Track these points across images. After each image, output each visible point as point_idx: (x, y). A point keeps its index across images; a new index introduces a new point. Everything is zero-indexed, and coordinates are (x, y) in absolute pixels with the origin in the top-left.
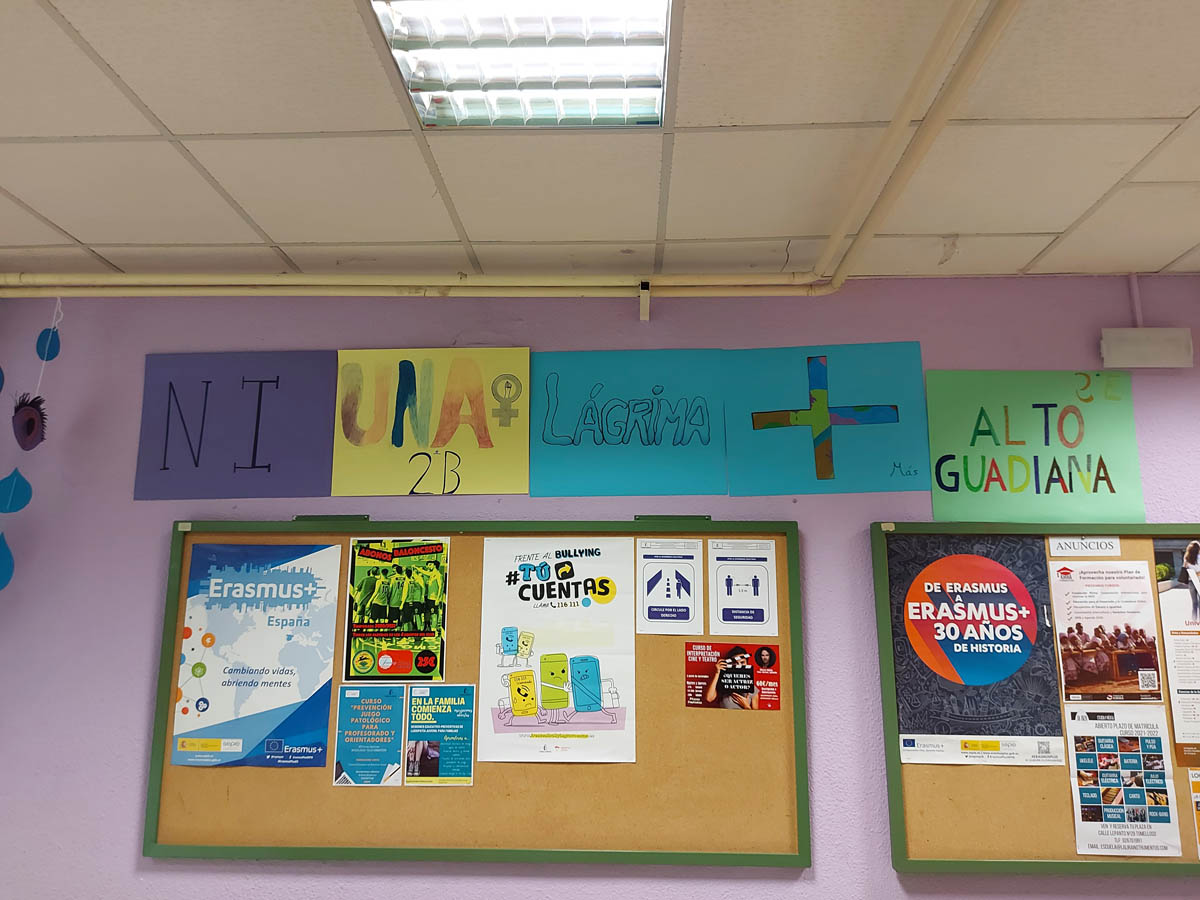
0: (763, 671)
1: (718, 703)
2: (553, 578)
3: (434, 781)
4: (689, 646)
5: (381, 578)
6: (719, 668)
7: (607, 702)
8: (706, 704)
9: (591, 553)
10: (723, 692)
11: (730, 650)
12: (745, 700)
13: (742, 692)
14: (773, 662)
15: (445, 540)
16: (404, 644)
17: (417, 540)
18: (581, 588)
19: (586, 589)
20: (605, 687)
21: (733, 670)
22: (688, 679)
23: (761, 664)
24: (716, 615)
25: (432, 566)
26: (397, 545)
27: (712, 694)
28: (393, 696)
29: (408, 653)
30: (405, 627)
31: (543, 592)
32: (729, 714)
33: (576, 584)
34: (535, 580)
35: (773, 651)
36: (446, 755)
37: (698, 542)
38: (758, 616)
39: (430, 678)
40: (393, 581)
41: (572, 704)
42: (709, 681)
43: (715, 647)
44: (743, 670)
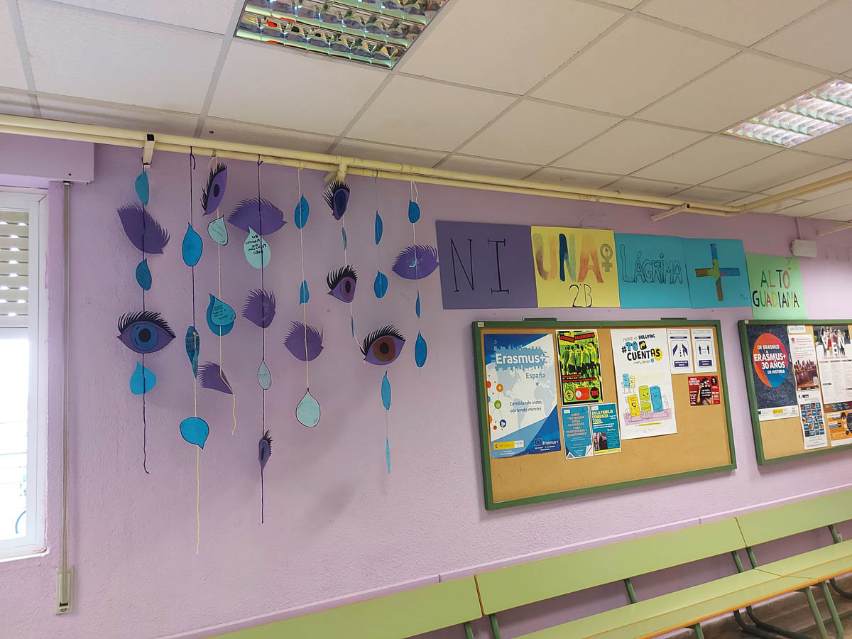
0: (714, 387)
1: (701, 403)
2: (639, 349)
3: (606, 452)
4: (689, 378)
5: (571, 350)
6: (700, 387)
7: (664, 408)
8: (697, 404)
9: (652, 336)
10: (703, 398)
11: (703, 379)
12: (709, 401)
13: (708, 397)
14: (716, 384)
15: (595, 331)
16: (585, 384)
17: (584, 331)
18: (650, 353)
19: (652, 354)
20: (663, 399)
21: (704, 388)
22: (691, 394)
23: (713, 384)
24: (697, 363)
25: (591, 344)
26: (576, 334)
27: (699, 400)
28: (584, 411)
29: (587, 389)
30: (584, 376)
31: (637, 356)
32: (705, 407)
33: (648, 352)
34: (633, 351)
35: (715, 378)
36: (610, 438)
37: (688, 330)
38: (710, 363)
39: (597, 401)
40: (576, 353)
41: (652, 409)
42: (697, 394)
43: (698, 378)
44: (708, 388)
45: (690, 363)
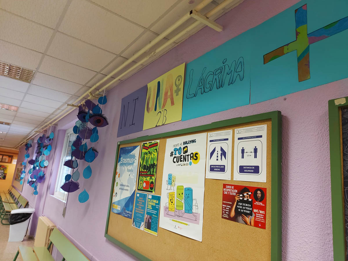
0: (257, 203)
1: (235, 219)
2: (182, 154)
3: (149, 231)
4: (225, 186)
5: (146, 155)
6: (237, 199)
7: (194, 211)
8: (230, 219)
9: (193, 141)
10: (238, 213)
11: (242, 189)
13: (246, 214)
14: (263, 199)
15: (158, 141)
16: (148, 178)
17: (153, 142)
19: (191, 157)
20: (194, 202)
22: (223, 204)
23: (256, 199)
24: (237, 169)
25: (155, 151)
26: (150, 144)
27: (233, 214)
28: (145, 196)
30: (149, 173)
31: (179, 159)
33: (188, 155)
34: (178, 155)
35: (263, 191)
37: (230, 131)
38: (256, 170)
39: (152, 192)
40: (148, 157)
41: (184, 209)
42: (232, 206)
43: (236, 187)
44: (247, 202)
45: (228, 169)
